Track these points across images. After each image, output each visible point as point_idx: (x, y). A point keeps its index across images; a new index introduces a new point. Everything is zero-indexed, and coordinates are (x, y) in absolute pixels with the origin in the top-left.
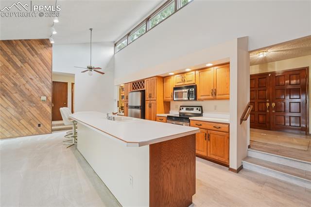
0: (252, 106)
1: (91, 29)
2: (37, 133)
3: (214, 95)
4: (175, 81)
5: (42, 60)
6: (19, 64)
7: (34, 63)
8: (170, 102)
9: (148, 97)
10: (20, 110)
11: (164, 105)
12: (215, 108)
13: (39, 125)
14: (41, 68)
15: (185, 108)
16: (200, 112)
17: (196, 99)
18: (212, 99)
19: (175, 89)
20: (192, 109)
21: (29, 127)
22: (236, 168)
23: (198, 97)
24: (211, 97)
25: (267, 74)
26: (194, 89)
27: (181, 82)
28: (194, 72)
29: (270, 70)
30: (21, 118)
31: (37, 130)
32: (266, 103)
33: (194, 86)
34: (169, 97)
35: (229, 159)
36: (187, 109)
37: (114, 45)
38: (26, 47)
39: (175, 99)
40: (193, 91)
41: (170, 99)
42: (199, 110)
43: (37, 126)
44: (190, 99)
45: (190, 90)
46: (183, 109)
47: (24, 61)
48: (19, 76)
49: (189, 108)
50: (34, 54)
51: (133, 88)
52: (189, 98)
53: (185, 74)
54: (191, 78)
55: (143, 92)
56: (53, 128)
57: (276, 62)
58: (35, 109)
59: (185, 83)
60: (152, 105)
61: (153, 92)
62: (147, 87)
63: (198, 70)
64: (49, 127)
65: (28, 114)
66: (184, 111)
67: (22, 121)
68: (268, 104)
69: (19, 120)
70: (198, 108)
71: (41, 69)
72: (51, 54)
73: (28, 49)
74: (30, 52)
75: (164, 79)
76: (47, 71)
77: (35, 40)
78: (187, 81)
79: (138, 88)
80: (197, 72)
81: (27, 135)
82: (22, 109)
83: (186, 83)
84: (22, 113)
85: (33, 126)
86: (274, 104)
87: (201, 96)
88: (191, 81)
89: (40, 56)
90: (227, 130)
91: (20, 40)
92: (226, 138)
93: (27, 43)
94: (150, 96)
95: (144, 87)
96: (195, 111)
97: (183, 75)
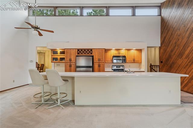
9: (97, 60)
12: (130, 66)
33: (125, 57)
49: (118, 66)
51: (78, 54)
59: (120, 55)
60: (101, 65)
62: (95, 54)
63: (127, 50)
87: (128, 61)
88: (123, 54)
94: (99, 60)
95: (91, 54)
96: (121, 68)
97: (119, 51)
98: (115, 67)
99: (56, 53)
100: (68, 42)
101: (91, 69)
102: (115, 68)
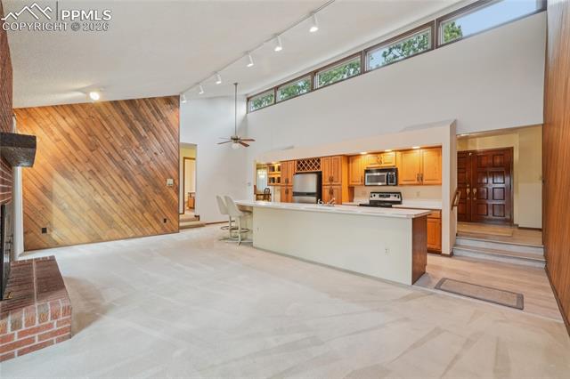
0: (460, 193)
1: (236, 84)
2: (162, 232)
3: (420, 180)
4: (366, 161)
5: (168, 126)
6: (143, 133)
7: (159, 132)
9: (327, 180)
10: (144, 199)
12: (418, 194)
13: (165, 221)
14: (166, 137)
16: (399, 200)
17: (397, 185)
18: (417, 185)
19: (367, 171)
20: (389, 196)
21: (154, 223)
22: (449, 253)
23: (400, 182)
24: (416, 182)
25: (467, 152)
26: (394, 173)
27: (375, 164)
28: (394, 153)
29: (470, 148)
30: (144, 209)
31: (163, 228)
32: (466, 188)
33: (395, 170)
34: (358, 182)
35: (441, 246)
36: (380, 196)
37: (246, 100)
38: (150, 108)
39: (367, 184)
40: (393, 175)
42: (398, 197)
43: (162, 221)
44: (390, 184)
45: (390, 174)
46: (375, 195)
47: (148, 128)
48: (143, 150)
49: (385, 195)
50: (159, 117)
51: (299, 169)
53: (382, 154)
54: (390, 159)
55: (320, 175)
56: (181, 224)
57: (478, 139)
58: (160, 197)
60: (335, 191)
62: (325, 168)
63: (400, 151)
64: (175, 222)
65: (152, 204)
67: (146, 215)
68: (468, 190)
69: (143, 213)
70: (397, 195)
71: (167, 139)
72: (178, 117)
73: (153, 112)
74: (154, 115)
75: (349, 159)
76: (174, 142)
77: (160, 98)
78: (385, 163)
79: (308, 168)
80: (399, 153)
81: (153, 235)
82: (146, 197)
83: (383, 165)
84: (145, 203)
85: (158, 221)
86: (475, 190)
87: (404, 181)
88: (390, 163)
89: (166, 120)
90: (439, 216)
91: (144, 99)
92: (438, 224)
93: (150, 102)
94: (331, 180)
95: (319, 167)
96: (392, 198)
97: (379, 156)
98: (377, 195)
99: (273, 169)
100: (292, 147)
101: (314, 199)
102: (377, 198)
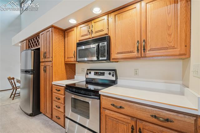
3: (142, 50)
4: (79, 33)
8: (75, 64)
9: (43, 57)
11: (66, 68)
15: (93, 73)
16: (114, 79)
17: (109, 59)
18: (137, 58)
19: (79, 44)
20: (103, 74)
24: (135, 54)
26: (106, 43)
27: (86, 35)
28: (105, 17)
34: (72, 58)
36: (96, 74)
39: (78, 60)
40: (104, 47)
41: (73, 59)
42: (113, 76)
44: (100, 59)
45: (101, 44)
46: (90, 73)
49: (100, 72)
52: (98, 58)
53: (93, 22)
54: (101, 26)
59: (93, 36)
61: (48, 50)
66: (92, 76)
70: (112, 72)
75: (65, 32)
78: (96, 32)
79: (34, 45)
87: (118, 53)
88: (102, 31)
97: (90, 24)
